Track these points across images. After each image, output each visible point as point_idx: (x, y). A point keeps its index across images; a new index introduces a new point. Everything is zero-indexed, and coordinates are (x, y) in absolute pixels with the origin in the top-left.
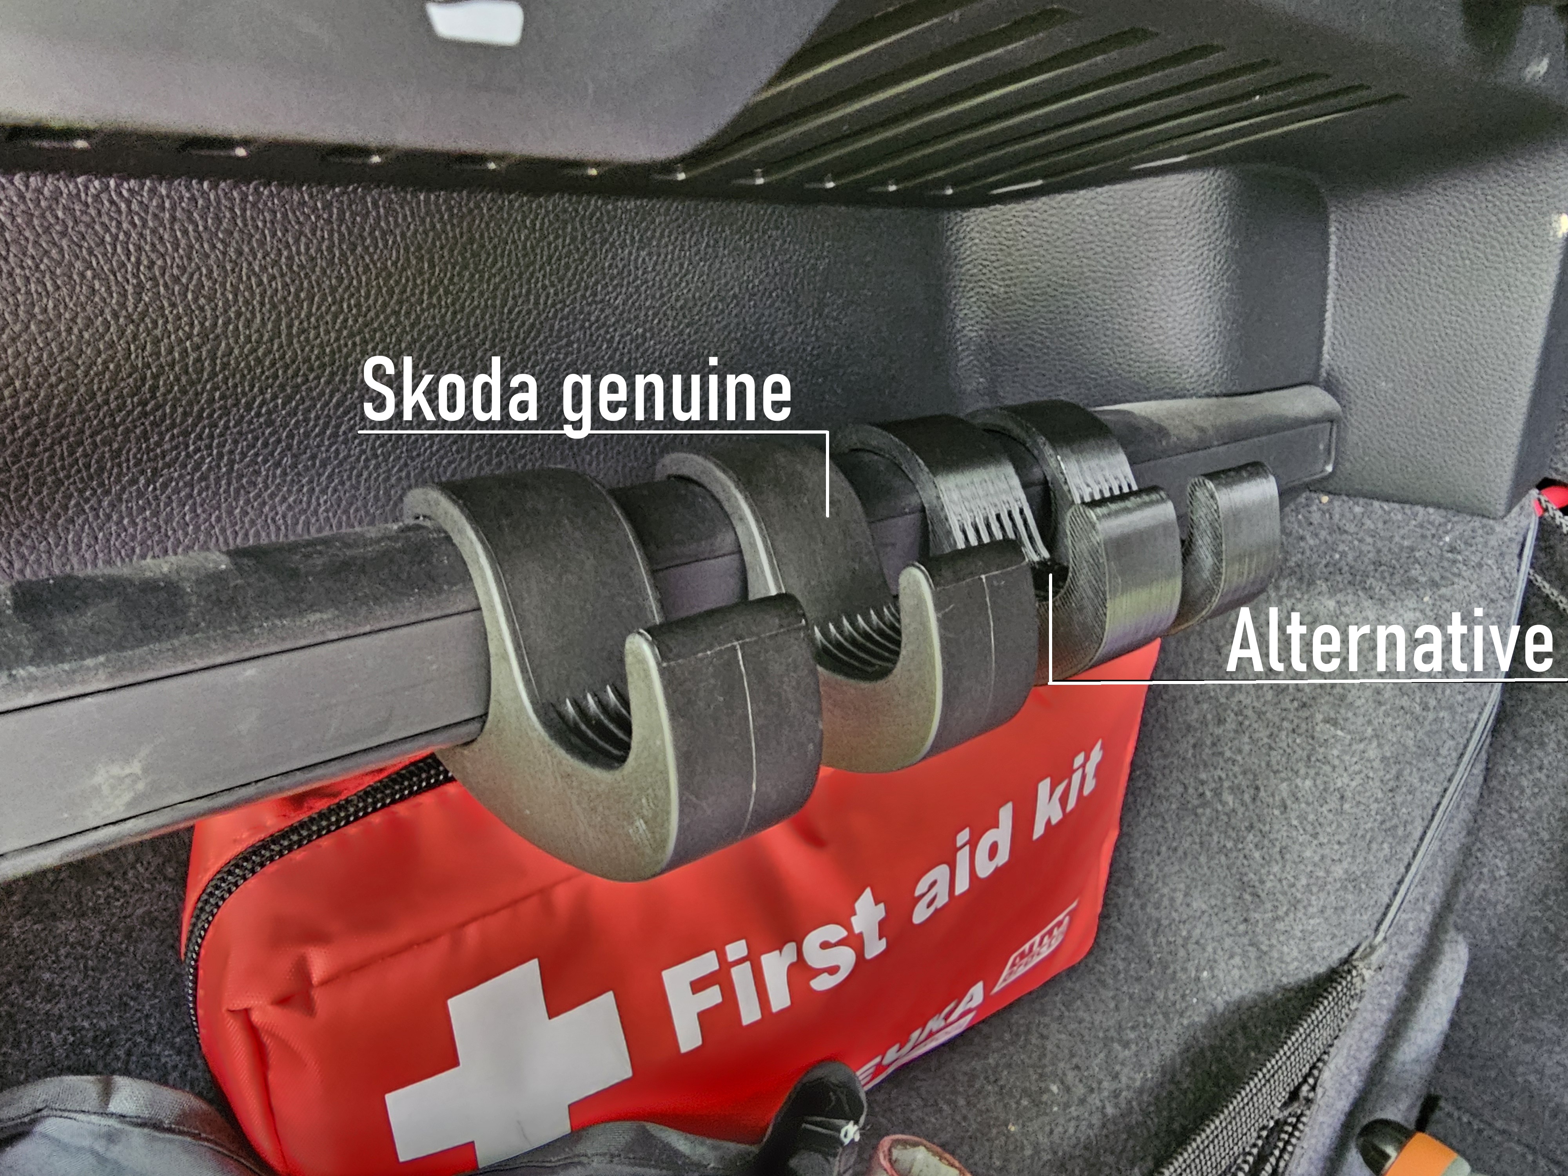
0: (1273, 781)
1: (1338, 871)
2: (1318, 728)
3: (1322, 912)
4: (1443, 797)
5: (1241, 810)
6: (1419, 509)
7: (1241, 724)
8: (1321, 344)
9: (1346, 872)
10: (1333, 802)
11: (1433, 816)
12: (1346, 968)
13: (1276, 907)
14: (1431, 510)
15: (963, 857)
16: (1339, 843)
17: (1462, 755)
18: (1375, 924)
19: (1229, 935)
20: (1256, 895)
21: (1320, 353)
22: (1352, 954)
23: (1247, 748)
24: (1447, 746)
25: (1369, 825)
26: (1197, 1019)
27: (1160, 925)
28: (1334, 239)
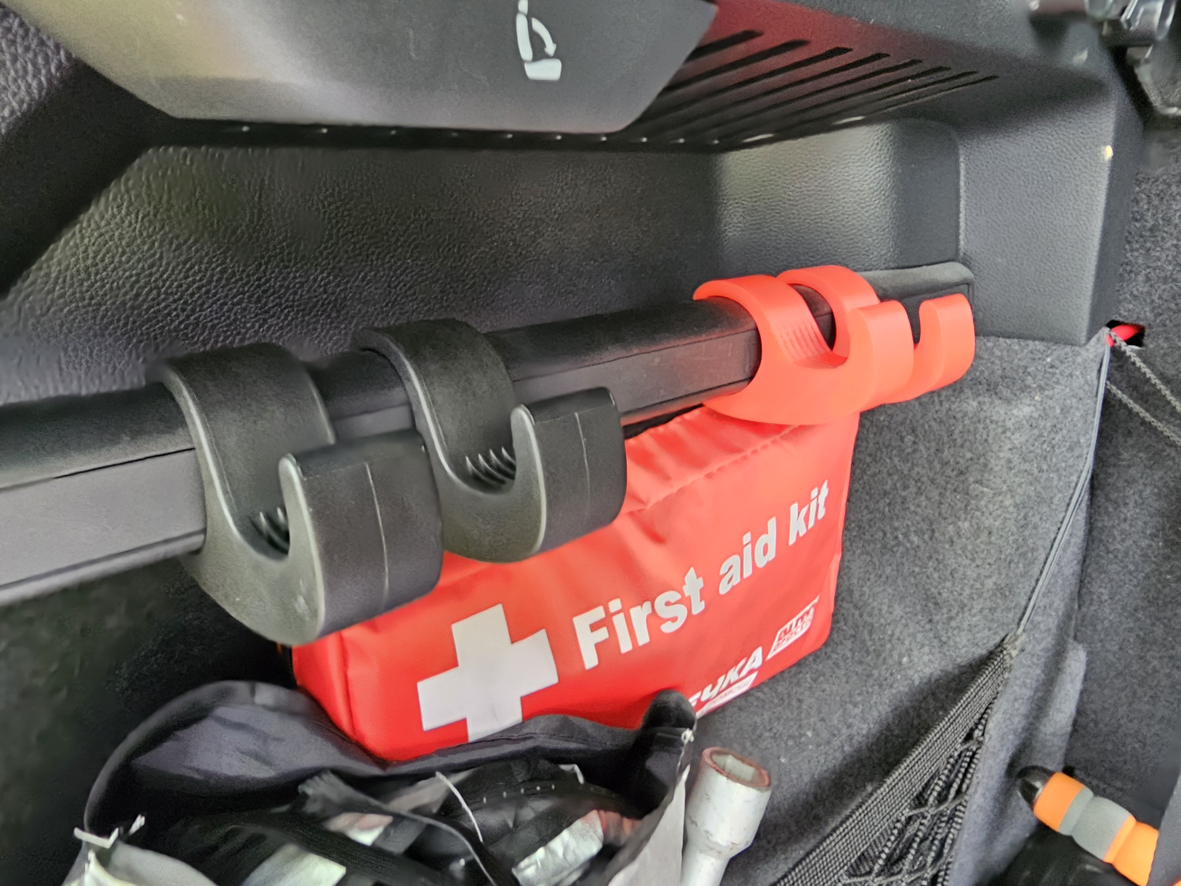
0: (943, 524)
1: (989, 583)
2: (971, 487)
3: (981, 612)
4: (1057, 533)
5: (923, 546)
6: (1030, 342)
7: (920, 488)
8: (957, 235)
9: (995, 584)
10: (984, 537)
11: (1052, 546)
12: (999, 649)
13: (950, 610)
14: (1037, 343)
15: (747, 550)
16: (989, 564)
17: (1068, 505)
18: (1017, 621)
19: (919, 632)
20: (936, 604)
21: (957, 240)
22: (1003, 640)
23: (924, 504)
24: (1057, 498)
25: (1009, 551)
26: (902, 689)
27: (873, 627)
28: (962, 165)
